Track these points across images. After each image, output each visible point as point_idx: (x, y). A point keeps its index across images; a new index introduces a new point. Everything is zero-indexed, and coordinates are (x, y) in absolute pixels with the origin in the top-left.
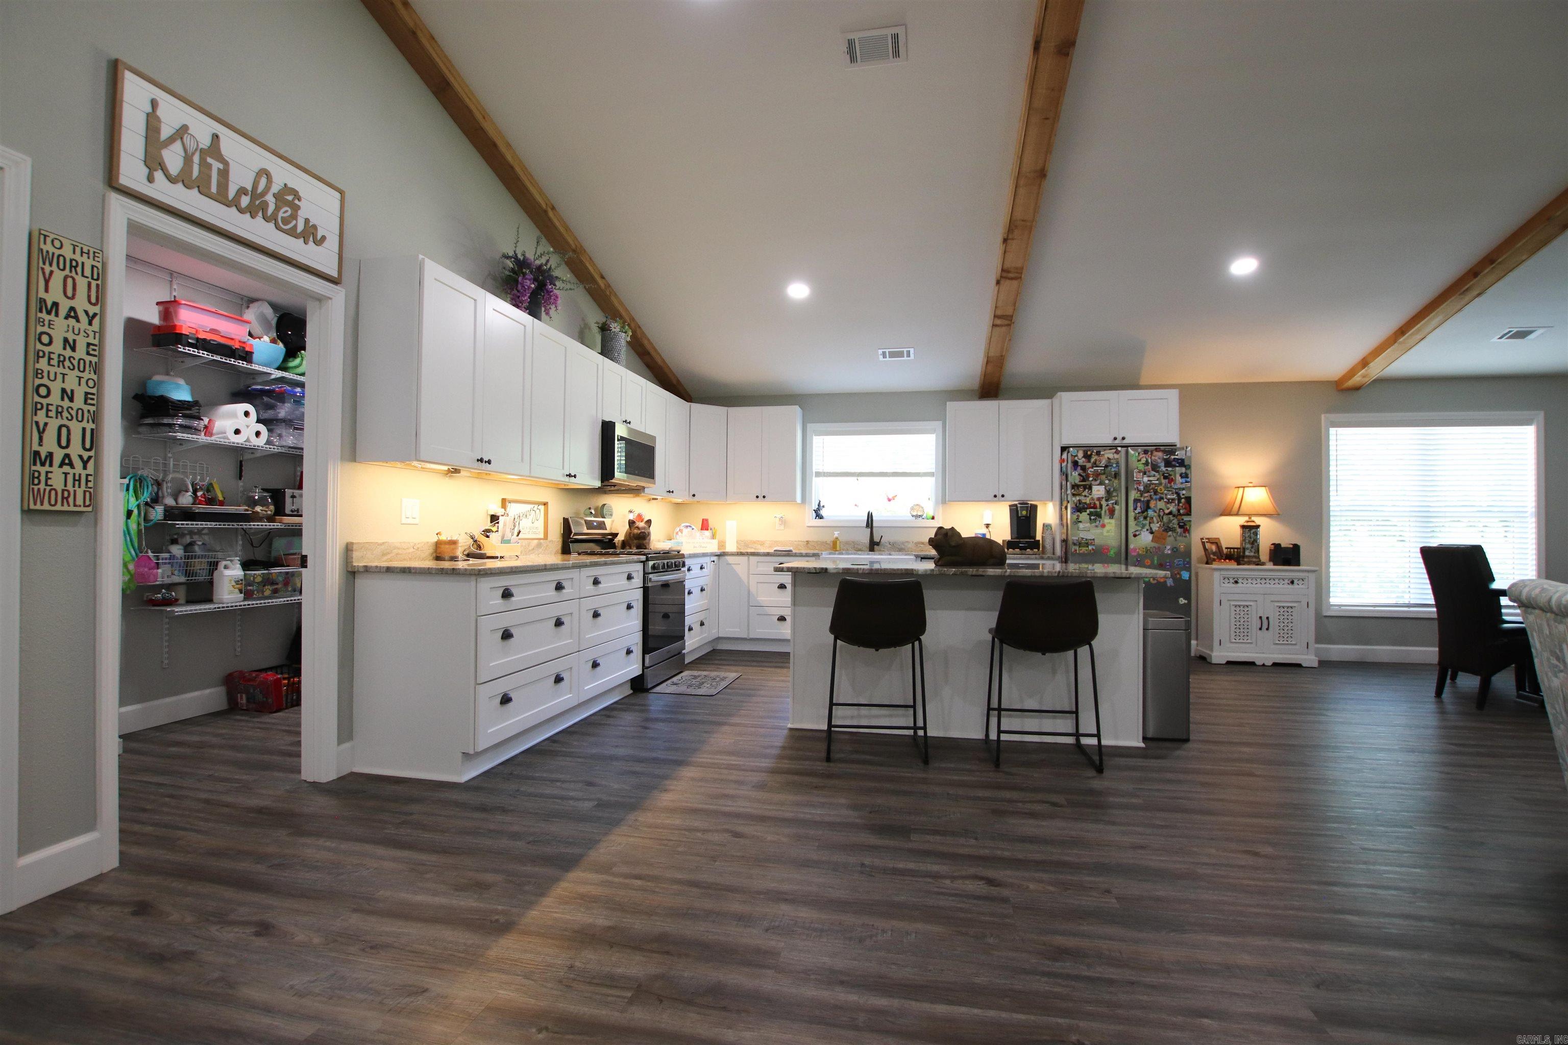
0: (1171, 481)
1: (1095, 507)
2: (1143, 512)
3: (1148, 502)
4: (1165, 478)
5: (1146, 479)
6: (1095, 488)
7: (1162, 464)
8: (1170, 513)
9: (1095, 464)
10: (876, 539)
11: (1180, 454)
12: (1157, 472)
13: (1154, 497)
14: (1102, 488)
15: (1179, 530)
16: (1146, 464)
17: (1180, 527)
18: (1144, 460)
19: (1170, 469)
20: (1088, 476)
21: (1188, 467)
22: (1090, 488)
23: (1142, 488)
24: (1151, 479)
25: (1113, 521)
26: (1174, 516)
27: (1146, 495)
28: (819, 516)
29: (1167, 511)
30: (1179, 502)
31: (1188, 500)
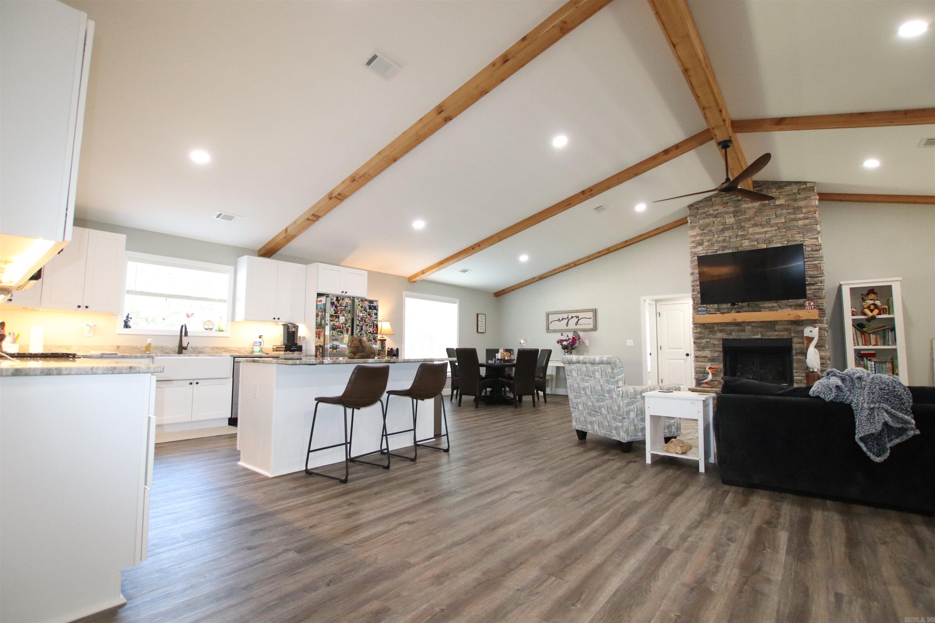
0: (371, 316)
1: (340, 328)
2: (360, 331)
3: (362, 326)
4: (369, 315)
5: (361, 315)
6: (341, 318)
7: (368, 308)
8: (370, 332)
9: (341, 305)
10: (184, 345)
11: (375, 304)
12: (366, 311)
13: (364, 324)
14: (343, 318)
15: (373, 341)
16: (362, 307)
17: (374, 339)
18: (361, 305)
19: (371, 310)
20: (338, 310)
21: (377, 310)
22: (339, 318)
23: (360, 319)
24: (364, 315)
25: (347, 336)
26: (372, 334)
27: (361, 323)
28: (126, 326)
29: (369, 331)
30: (374, 327)
31: (377, 326)
